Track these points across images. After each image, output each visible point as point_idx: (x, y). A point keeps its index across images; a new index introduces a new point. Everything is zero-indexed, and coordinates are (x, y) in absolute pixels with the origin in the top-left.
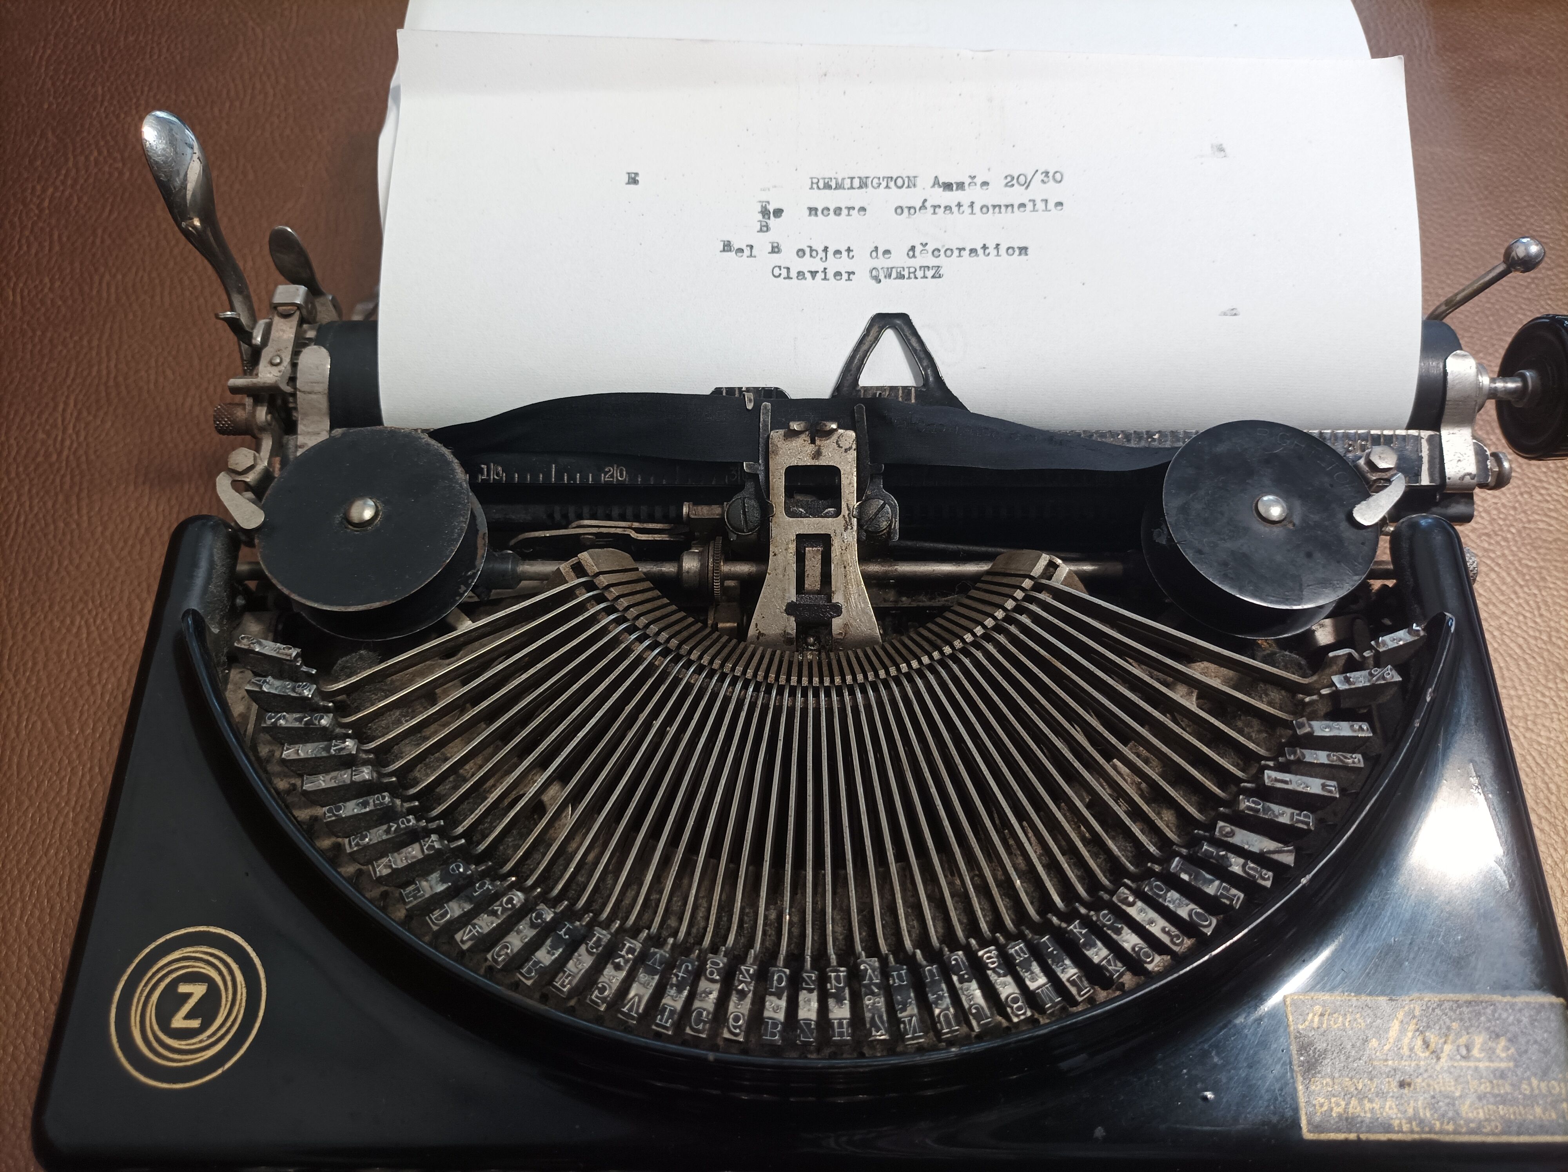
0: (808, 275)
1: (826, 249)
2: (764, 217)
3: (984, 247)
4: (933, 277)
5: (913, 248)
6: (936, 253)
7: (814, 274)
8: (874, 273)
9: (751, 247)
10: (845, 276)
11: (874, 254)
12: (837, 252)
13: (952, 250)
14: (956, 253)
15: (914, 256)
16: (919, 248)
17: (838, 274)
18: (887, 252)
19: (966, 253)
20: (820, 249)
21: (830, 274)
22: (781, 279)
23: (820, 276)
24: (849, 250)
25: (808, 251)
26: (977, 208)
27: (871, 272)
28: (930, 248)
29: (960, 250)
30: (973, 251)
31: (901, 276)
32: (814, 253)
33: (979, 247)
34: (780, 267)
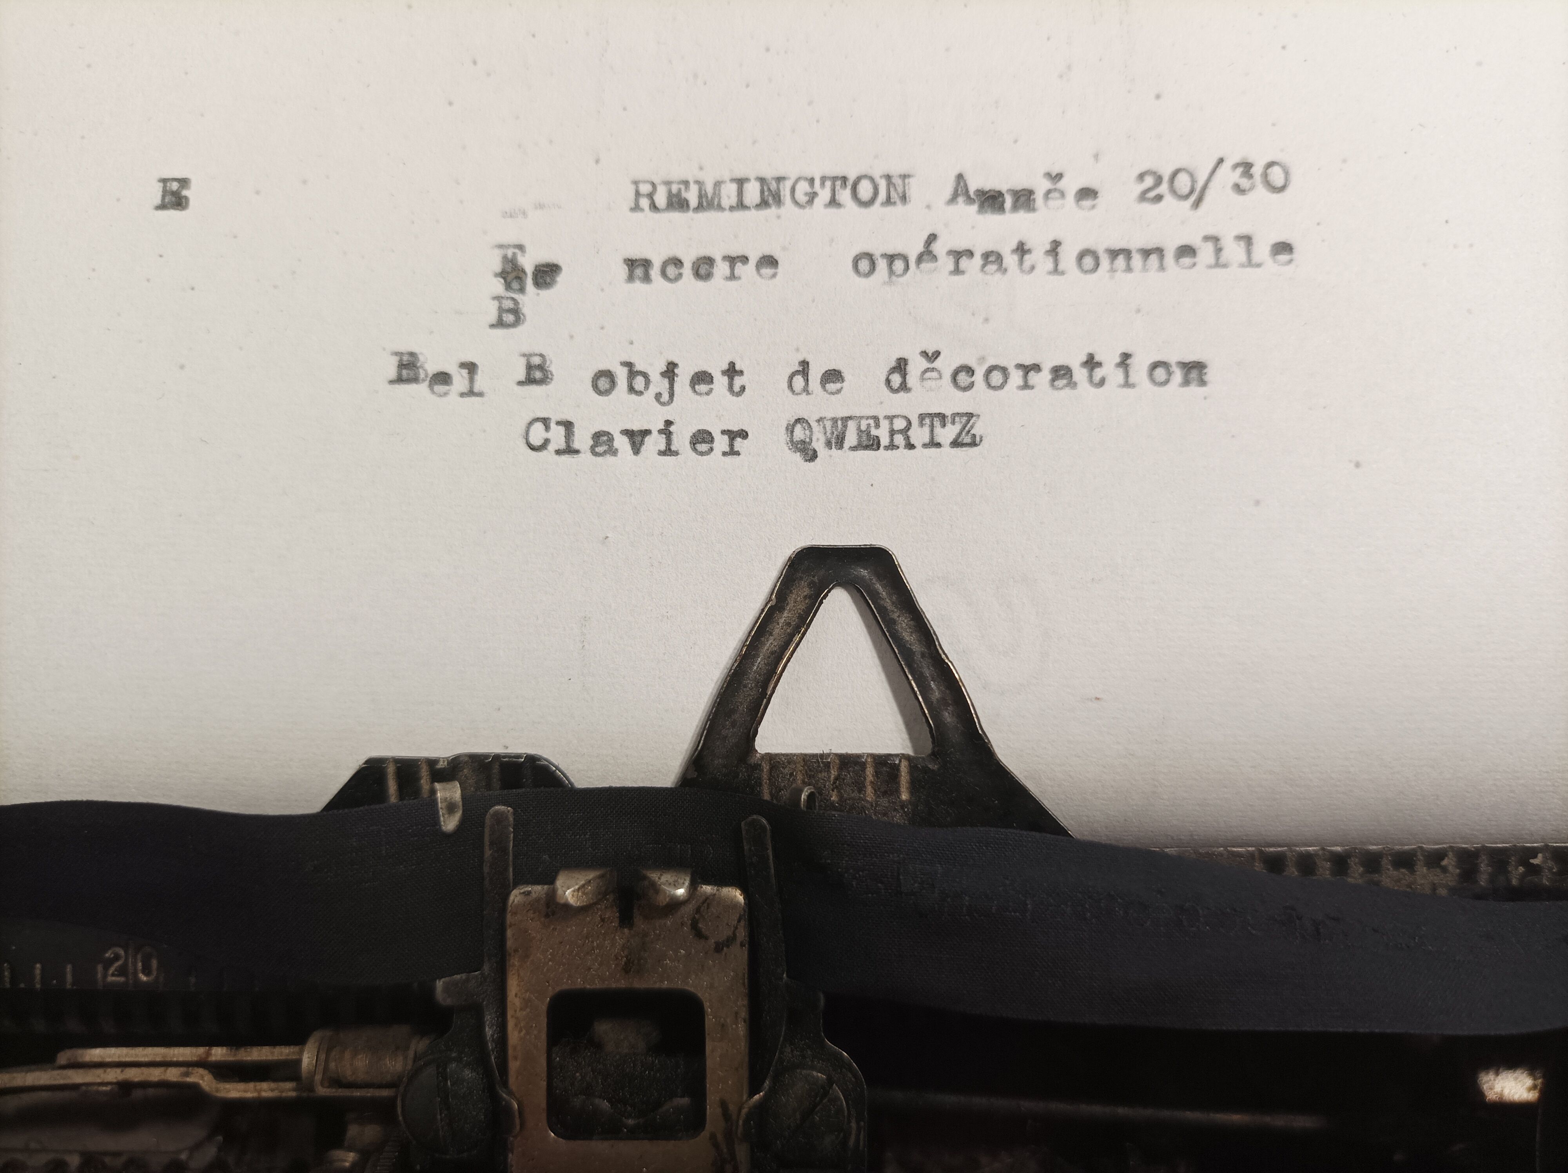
0: (622, 443)
1: (670, 372)
2: (508, 286)
3: (1091, 363)
4: (956, 443)
5: (901, 366)
6: (963, 378)
7: (636, 438)
8: (799, 433)
9: (471, 368)
10: (721, 443)
11: (799, 381)
12: (702, 378)
13: (1004, 370)
14: (1016, 378)
15: (904, 387)
16: (917, 365)
17: (702, 438)
18: (833, 376)
19: (1041, 379)
20: (655, 369)
21: (682, 439)
22: (548, 454)
23: (655, 442)
24: (732, 371)
25: (621, 374)
26: (1068, 256)
27: (790, 429)
28: (946, 365)
29: (1028, 369)
30: (1061, 373)
31: (871, 443)
32: (639, 383)
33: (1075, 361)
34: (545, 422)
